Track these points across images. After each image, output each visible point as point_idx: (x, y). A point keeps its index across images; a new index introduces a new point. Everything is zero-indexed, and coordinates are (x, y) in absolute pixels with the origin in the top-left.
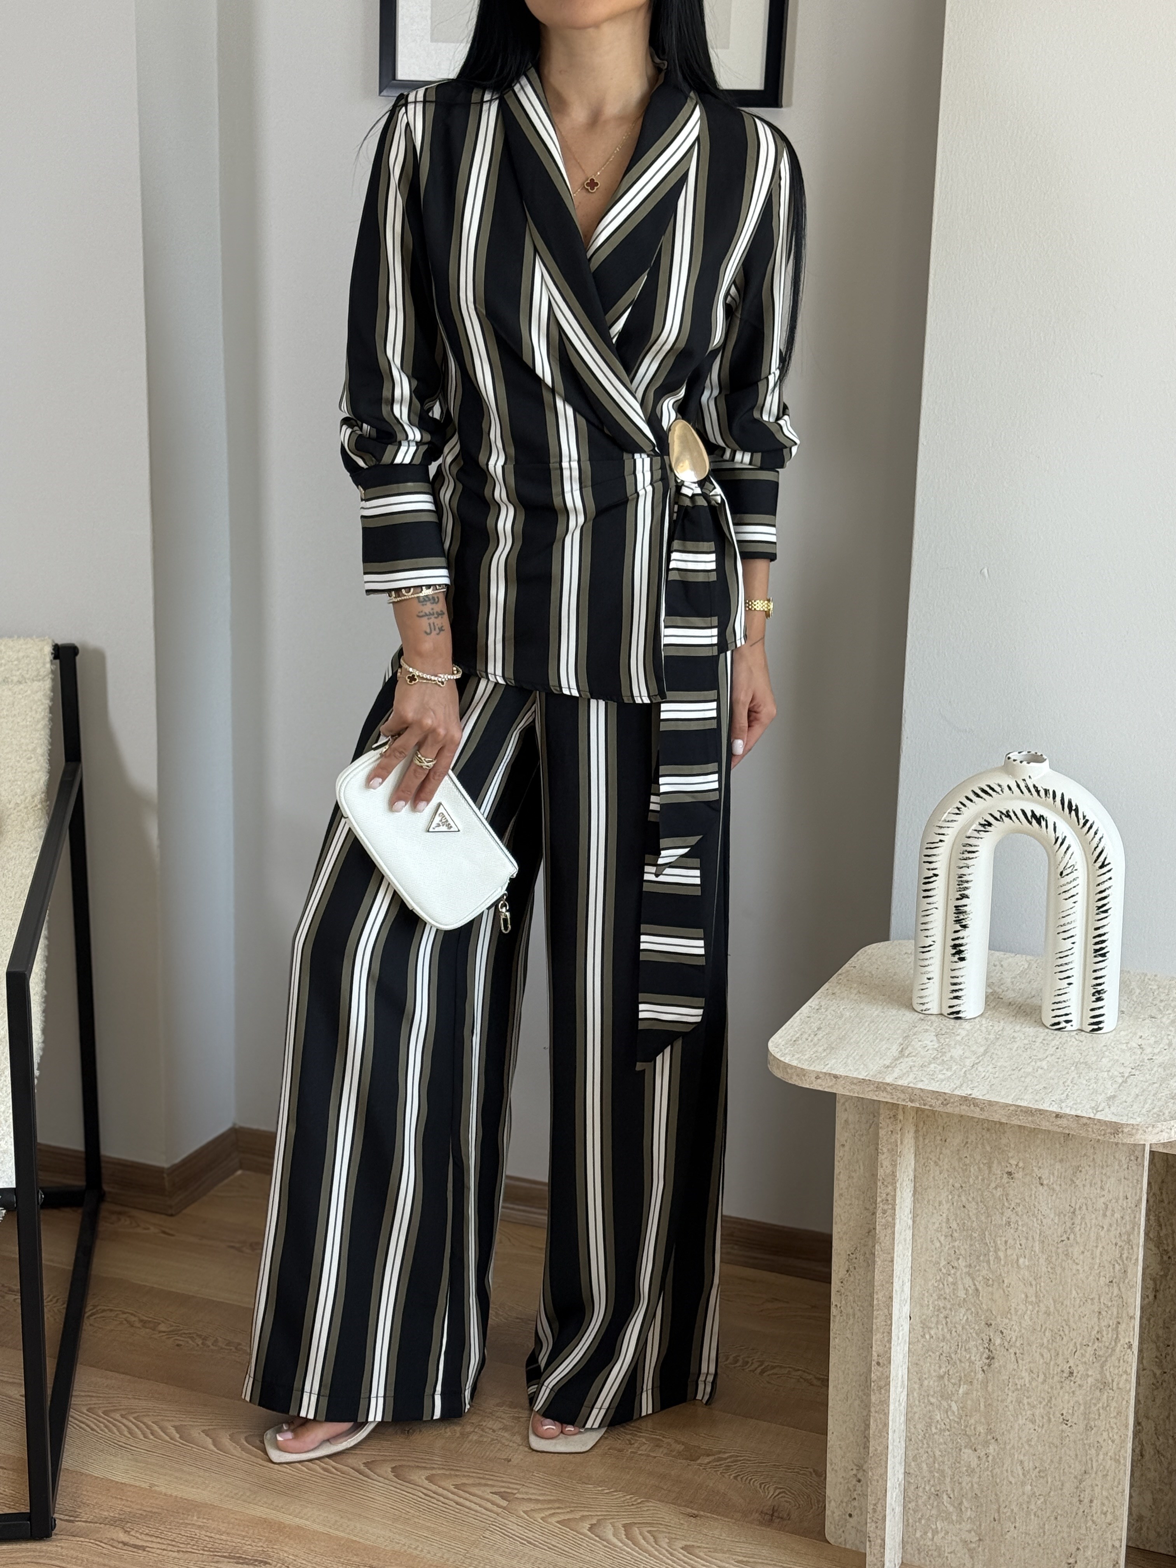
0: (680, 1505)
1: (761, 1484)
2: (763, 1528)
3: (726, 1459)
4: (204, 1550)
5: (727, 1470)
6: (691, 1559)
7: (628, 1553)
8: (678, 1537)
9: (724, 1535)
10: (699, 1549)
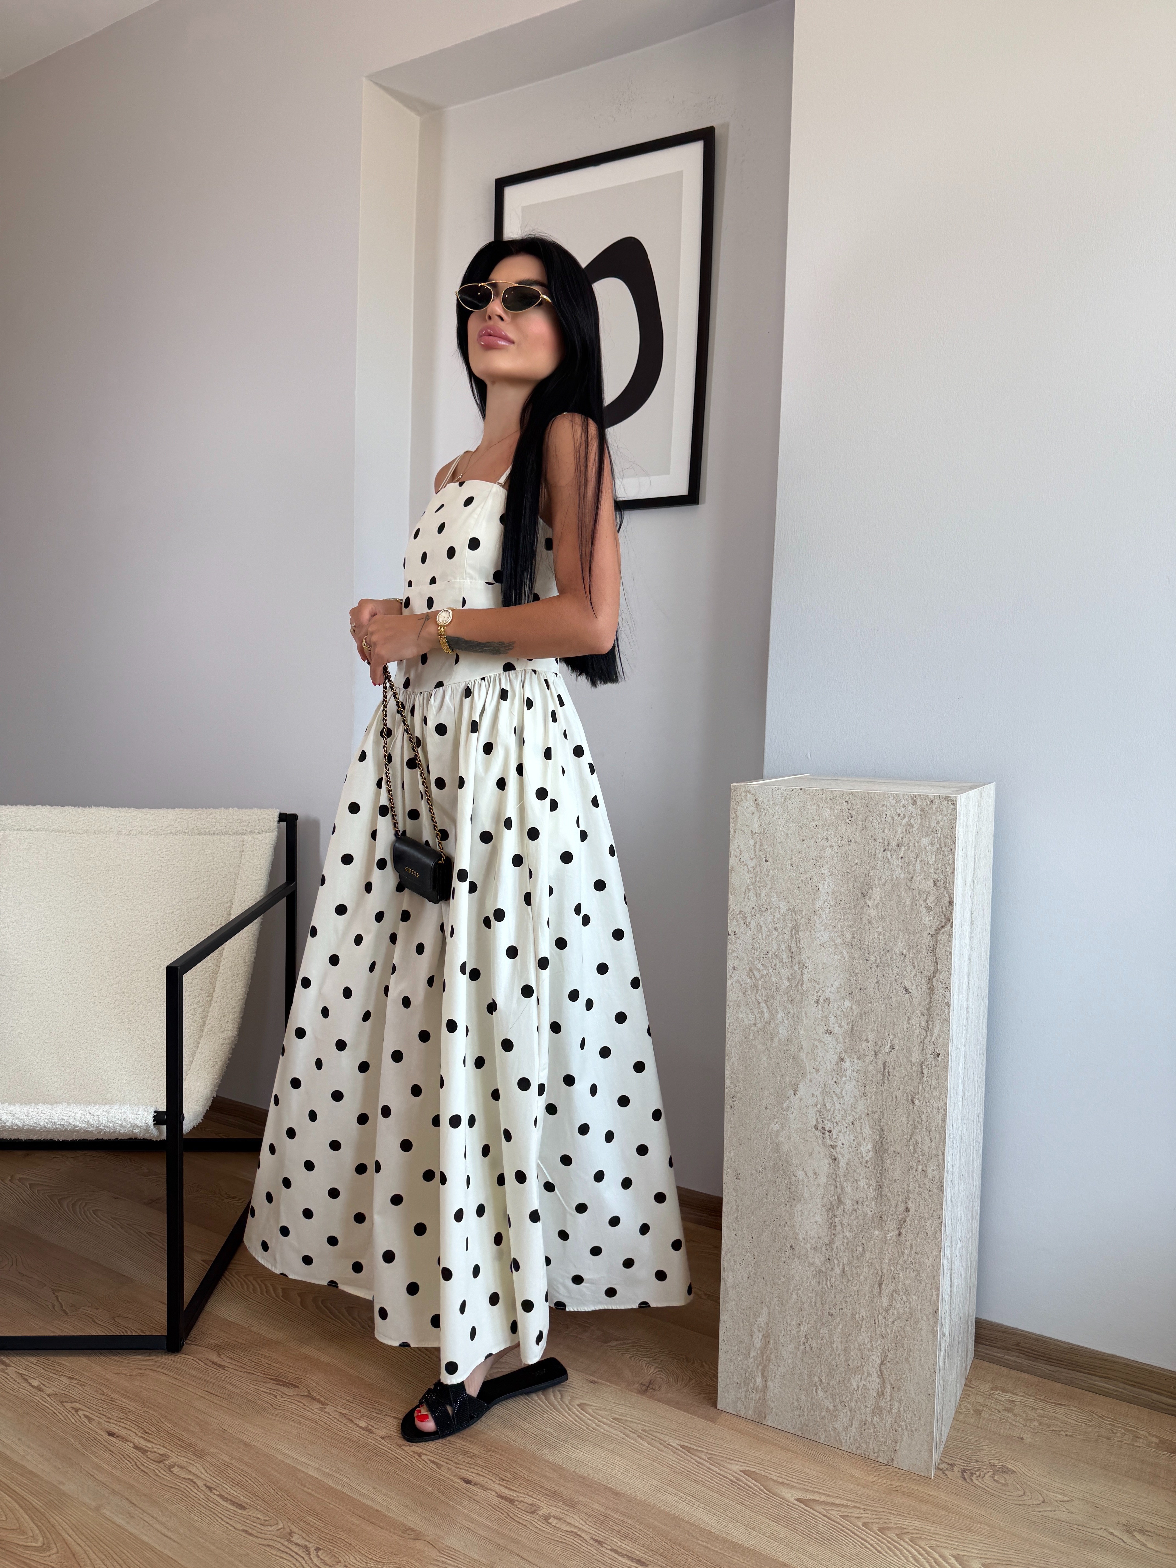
0: (587, 1374)
1: (646, 1364)
2: (639, 1396)
3: (628, 1344)
4: (261, 1373)
5: (627, 1351)
6: (581, 1414)
7: (540, 1405)
8: (578, 1396)
9: (610, 1398)
10: (589, 1407)
